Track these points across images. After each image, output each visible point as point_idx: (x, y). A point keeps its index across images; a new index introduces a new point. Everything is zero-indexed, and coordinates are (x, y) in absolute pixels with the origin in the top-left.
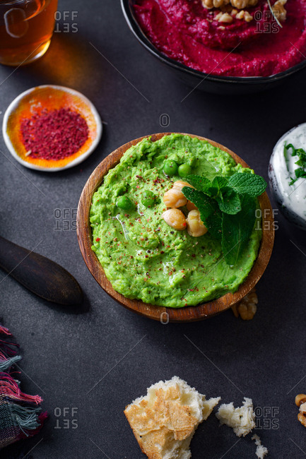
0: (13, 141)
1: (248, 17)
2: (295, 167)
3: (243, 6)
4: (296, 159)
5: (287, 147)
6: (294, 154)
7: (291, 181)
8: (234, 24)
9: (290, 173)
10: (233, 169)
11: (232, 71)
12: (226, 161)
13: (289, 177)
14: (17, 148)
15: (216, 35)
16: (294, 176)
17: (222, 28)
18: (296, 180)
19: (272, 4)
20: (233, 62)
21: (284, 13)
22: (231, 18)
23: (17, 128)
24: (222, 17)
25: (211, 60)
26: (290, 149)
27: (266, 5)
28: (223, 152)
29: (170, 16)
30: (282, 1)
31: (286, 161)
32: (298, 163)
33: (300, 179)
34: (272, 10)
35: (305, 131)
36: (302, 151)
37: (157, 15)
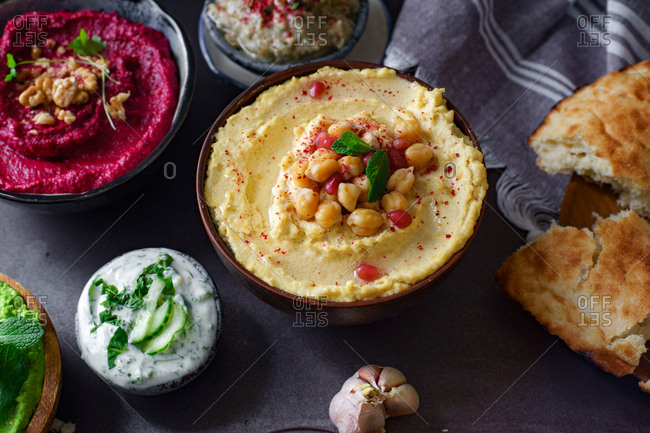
1: (68, 118)
2: (100, 309)
3: (67, 103)
4: (103, 298)
5: (97, 284)
6: (103, 293)
7: (93, 326)
9: (94, 317)
10: (14, 312)
11: (41, 188)
12: (8, 301)
13: (93, 321)
15: (27, 141)
16: (98, 321)
17: (34, 132)
18: (101, 325)
19: (108, 100)
20: (47, 174)
21: (121, 112)
22: (51, 119)
24: (41, 118)
25: (21, 173)
26: (101, 285)
27: (99, 102)
28: (10, 289)
30: (122, 96)
31: (92, 300)
32: (104, 304)
33: (105, 324)
34: (106, 108)
35: (127, 262)
36: (113, 288)
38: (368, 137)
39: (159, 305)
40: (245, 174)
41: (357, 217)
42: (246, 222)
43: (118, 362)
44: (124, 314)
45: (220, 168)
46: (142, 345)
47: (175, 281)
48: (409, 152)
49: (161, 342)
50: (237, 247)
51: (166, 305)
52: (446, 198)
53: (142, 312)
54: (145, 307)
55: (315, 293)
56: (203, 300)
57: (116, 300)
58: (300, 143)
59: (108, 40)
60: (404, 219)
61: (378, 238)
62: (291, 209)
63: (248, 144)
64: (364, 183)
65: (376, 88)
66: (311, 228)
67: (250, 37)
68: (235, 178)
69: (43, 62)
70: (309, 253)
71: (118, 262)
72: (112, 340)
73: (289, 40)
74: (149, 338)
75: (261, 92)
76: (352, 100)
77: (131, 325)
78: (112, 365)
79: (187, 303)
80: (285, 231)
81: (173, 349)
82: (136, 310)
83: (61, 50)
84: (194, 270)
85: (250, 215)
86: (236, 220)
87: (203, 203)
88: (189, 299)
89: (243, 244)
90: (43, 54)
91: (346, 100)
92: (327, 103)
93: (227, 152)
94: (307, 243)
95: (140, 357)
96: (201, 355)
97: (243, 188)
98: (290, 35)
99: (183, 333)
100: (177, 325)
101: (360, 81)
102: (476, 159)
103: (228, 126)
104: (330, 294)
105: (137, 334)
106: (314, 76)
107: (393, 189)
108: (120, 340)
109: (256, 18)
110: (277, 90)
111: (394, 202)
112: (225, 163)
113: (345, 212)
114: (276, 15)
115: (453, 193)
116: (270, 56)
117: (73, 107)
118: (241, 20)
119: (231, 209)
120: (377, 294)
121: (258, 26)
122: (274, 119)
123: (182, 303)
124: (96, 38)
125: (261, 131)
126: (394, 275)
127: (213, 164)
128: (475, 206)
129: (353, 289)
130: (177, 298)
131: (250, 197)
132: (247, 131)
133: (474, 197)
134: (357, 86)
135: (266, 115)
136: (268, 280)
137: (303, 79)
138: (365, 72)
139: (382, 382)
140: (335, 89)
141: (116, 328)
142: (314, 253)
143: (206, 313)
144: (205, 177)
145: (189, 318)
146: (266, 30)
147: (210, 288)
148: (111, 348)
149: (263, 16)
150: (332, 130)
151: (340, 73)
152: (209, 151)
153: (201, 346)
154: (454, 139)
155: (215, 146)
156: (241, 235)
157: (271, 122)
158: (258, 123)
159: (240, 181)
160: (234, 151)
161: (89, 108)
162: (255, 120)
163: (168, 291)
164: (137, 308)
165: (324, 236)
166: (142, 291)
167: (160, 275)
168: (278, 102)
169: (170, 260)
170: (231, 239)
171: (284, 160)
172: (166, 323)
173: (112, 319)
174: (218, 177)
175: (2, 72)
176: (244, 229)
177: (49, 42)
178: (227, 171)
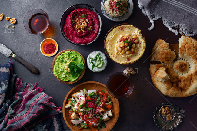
0: (42, 50)
4: (91, 60)
5: (90, 57)
6: (91, 58)
7: (90, 64)
8: (81, 33)
9: (90, 62)
11: (80, 43)
14: (43, 52)
17: (78, 34)
23: (43, 47)
31: (89, 60)
34: (89, 29)
35: (94, 54)
36: (92, 58)
37: (67, 29)
38: (129, 40)
39: (99, 61)
40: (111, 43)
41: (127, 53)
43: (94, 69)
44: (94, 62)
45: (107, 42)
46: (96, 66)
47: (101, 57)
48: (135, 42)
49: (100, 66)
50: (110, 56)
51: (100, 61)
52: (140, 48)
55: (121, 63)
56: (105, 60)
57: (92, 60)
58: (119, 39)
60: (134, 52)
61: (130, 55)
62: (118, 51)
63: (111, 39)
64: (128, 48)
65: (130, 28)
66: (120, 53)
67: (111, 13)
69: (78, 19)
70: (120, 57)
71: (92, 53)
73: (117, 15)
74: (98, 65)
76: (127, 31)
77: (95, 64)
78: (93, 69)
79: (103, 61)
80: (117, 54)
81: (101, 67)
83: (80, 16)
84: (103, 55)
85: (112, 50)
87: (105, 48)
90: (77, 18)
92: (123, 31)
94: (120, 55)
95: (96, 68)
96: (105, 68)
97: (111, 46)
98: (117, 14)
99: (102, 65)
100: (101, 64)
102: (145, 42)
103: (108, 35)
104: (123, 63)
105: (96, 65)
106: (121, 26)
107: (132, 48)
108: (94, 66)
110: (115, 29)
111: (132, 50)
113: (125, 52)
114: (115, 11)
115: (141, 47)
116: (114, 17)
117: (84, 29)
118: (109, 10)
119: (109, 50)
120: (130, 63)
124: (85, 14)
125: (113, 36)
126: (132, 60)
127: (106, 42)
128: (144, 50)
129: (126, 62)
130: (101, 60)
131: (112, 47)
132: (111, 36)
133: (144, 48)
134: (128, 28)
135: (114, 33)
136: (115, 61)
137: (119, 27)
138: (129, 26)
139: (130, 71)
140: (124, 28)
143: (105, 62)
144: (105, 44)
145: (103, 63)
146: (113, 13)
147: (106, 58)
148: (92, 67)
149: (112, 10)
150: (124, 38)
151: (125, 26)
152: (106, 40)
153: (105, 66)
154: (142, 39)
155: (106, 39)
157: (115, 35)
159: (110, 45)
160: (109, 40)
161: (86, 29)
162: (112, 34)
163: (100, 59)
164: (96, 61)
165: (123, 55)
166: (96, 59)
167: (99, 56)
168: (116, 31)
169: (100, 53)
170: (109, 54)
171: (117, 42)
172: (100, 63)
173: (92, 63)
174: (107, 44)
175: (72, 22)
176: (111, 52)
177: (78, 15)
178: (108, 43)
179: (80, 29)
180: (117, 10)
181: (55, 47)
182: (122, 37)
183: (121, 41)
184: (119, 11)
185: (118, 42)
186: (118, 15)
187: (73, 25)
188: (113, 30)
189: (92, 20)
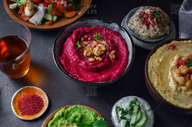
0: (15, 109)
1: (100, 59)
2: (120, 115)
3: (98, 55)
4: (120, 112)
5: (117, 108)
6: (120, 110)
7: (119, 121)
8: (96, 62)
9: (119, 118)
10: (96, 118)
11: (95, 81)
12: (94, 115)
13: (118, 119)
15: (89, 67)
16: (120, 119)
17: (91, 64)
18: (121, 120)
19: (110, 53)
20: (95, 76)
21: (114, 56)
22: (94, 60)
23: (17, 103)
24: (91, 59)
25: (87, 76)
26: (118, 108)
27: (107, 54)
28: (93, 112)
29: (72, 60)
30: (113, 52)
31: (117, 113)
32: (121, 114)
33: (122, 120)
34: (110, 56)
35: (124, 100)
36: (123, 109)
37: (67, 59)
39: (138, 113)
40: (159, 73)
42: (163, 87)
44: (127, 116)
45: (151, 72)
46: (134, 125)
51: (140, 113)
53: (132, 116)
54: (134, 114)
56: (149, 110)
57: (124, 112)
58: (173, 64)
59: (103, 35)
62: (177, 83)
63: (158, 64)
65: (188, 46)
66: (184, 88)
67: (143, 32)
68: (157, 74)
69: (86, 43)
70: (183, 95)
72: (126, 124)
73: (155, 33)
74: (136, 123)
75: (157, 49)
76: (183, 50)
77: (130, 120)
79: (145, 112)
81: (144, 126)
82: (131, 115)
83: (89, 39)
86: (160, 87)
87: (150, 83)
88: (145, 110)
89: (164, 94)
90: (84, 41)
91: (182, 50)
92: (176, 51)
93: (153, 67)
94: (183, 92)
97: (159, 77)
98: (155, 31)
99: (146, 121)
100: (144, 119)
101: (184, 44)
103: (151, 59)
105: (133, 122)
106: (171, 43)
108: (128, 124)
109: (145, 27)
110: (161, 48)
112: (153, 70)
114: (151, 26)
116: (150, 37)
117: (100, 56)
118: (140, 27)
119: (158, 84)
121: (146, 29)
122: (163, 56)
123: (144, 112)
124: (99, 35)
125: (161, 60)
127: (149, 71)
130: (142, 110)
131: (162, 80)
132: (157, 61)
134: (183, 46)
137: (168, 44)
138: (185, 42)
140: (177, 47)
141: (126, 121)
142: (185, 95)
143: (150, 114)
144: (148, 75)
145: (147, 116)
146: (148, 30)
147: (150, 107)
149: (147, 26)
151: (178, 42)
152: (147, 67)
153: (151, 124)
155: (149, 66)
156: (163, 91)
157: (163, 57)
158: (159, 58)
159: (158, 75)
160: (154, 66)
161: (104, 56)
162: (158, 57)
163: (139, 109)
164: (131, 114)
166: (132, 109)
167: (135, 104)
168: (163, 52)
169: (137, 99)
170: (160, 93)
171: (170, 68)
172: (141, 118)
173: (124, 118)
174: (151, 74)
175: (75, 46)
176: (163, 89)
177: (85, 36)
178: (154, 73)
179: (92, 56)
180: (155, 24)
181: (42, 101)
182: (180, 59)
183: (178, 65)
184: (158, 26)
185: (172, 69)
186: (157, 33)
187: (79, 52)
188: (158, 50)
189: (112, 42)
